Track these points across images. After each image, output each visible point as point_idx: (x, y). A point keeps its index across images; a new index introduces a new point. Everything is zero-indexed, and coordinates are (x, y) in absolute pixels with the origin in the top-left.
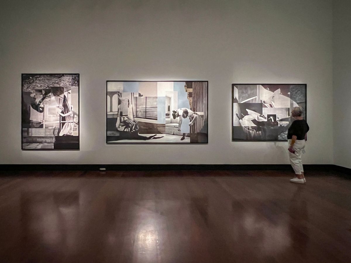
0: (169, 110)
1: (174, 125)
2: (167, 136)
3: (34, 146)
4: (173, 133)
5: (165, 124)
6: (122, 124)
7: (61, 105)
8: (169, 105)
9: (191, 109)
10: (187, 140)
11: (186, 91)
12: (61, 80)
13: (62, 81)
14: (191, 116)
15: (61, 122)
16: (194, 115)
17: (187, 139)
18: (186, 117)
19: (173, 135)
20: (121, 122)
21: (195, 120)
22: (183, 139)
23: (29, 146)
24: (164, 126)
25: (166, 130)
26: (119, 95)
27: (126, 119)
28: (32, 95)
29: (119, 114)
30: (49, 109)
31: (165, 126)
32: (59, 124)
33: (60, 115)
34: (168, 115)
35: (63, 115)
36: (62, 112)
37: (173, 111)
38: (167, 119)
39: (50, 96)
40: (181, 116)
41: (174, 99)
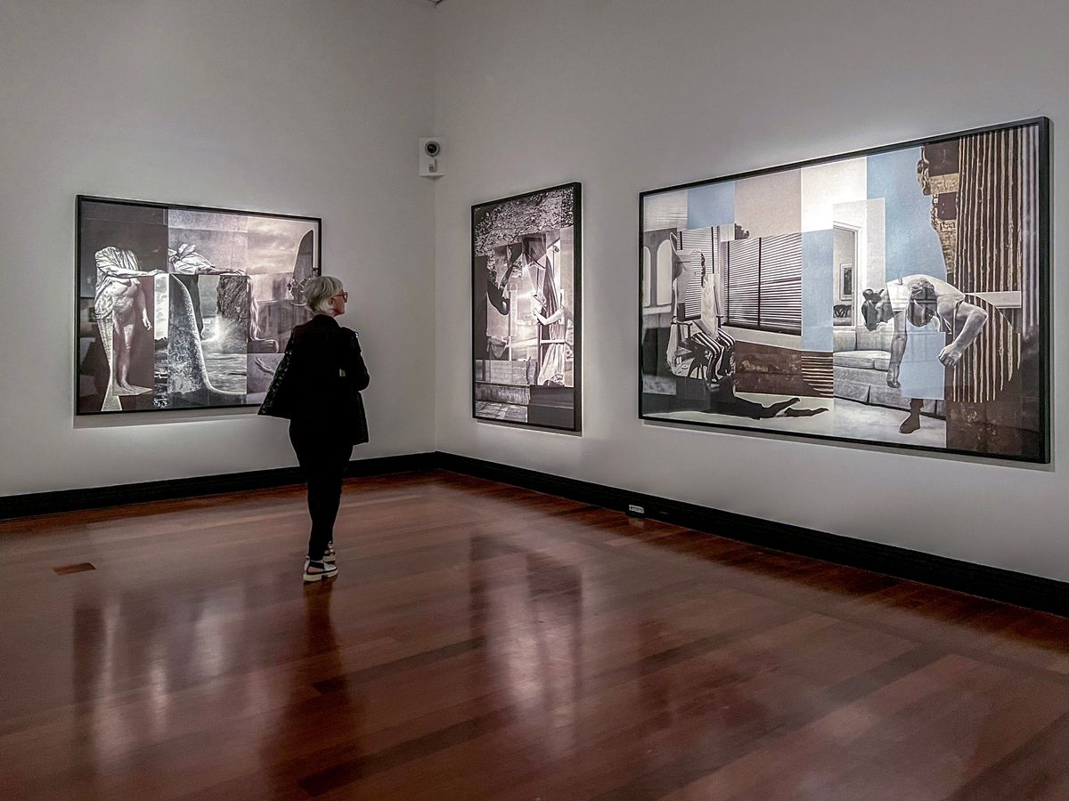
0: (848, 289)
1: (868, 360)
2: (839, 408)
3: (492, 409)
4: (863, 398)
5: (831, 355)
6: (685, 351)
7: (541, 291)
8: (848, 265)
9: (950, 280)
10: (933, 433)
11: (927, 191)
12: (541, 211)
13: (544, 215)
14: (949, 314)
15: (542, 342)
16: (968, 309)
17: (930, 428)
18: (927, 320)
19: (867, 403)
20: (680, 344)
21: (971, 331)
22: (908, 427)
23: (485, 411)
24: (825, 360)
25: (836, 381)
26: (675, 242)
27: (695, 330)
28: (490, 266)
29: (675, 315)
30: (520, 303)
31: (830, 364)
32: (537, 348)
33: (540, 322)
34: (842, 311)
35: (545, 321)
36: (543, 313)
37: (865, 294)
38: (838, 331)
39: (520, 263)
40: (904, 315)
41: (868, 237)
